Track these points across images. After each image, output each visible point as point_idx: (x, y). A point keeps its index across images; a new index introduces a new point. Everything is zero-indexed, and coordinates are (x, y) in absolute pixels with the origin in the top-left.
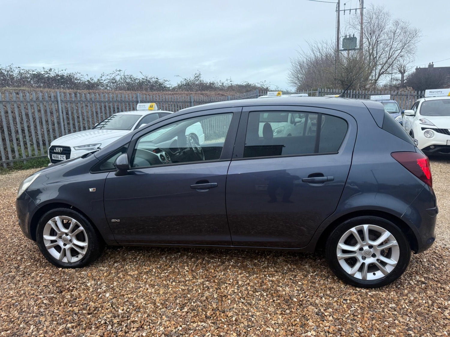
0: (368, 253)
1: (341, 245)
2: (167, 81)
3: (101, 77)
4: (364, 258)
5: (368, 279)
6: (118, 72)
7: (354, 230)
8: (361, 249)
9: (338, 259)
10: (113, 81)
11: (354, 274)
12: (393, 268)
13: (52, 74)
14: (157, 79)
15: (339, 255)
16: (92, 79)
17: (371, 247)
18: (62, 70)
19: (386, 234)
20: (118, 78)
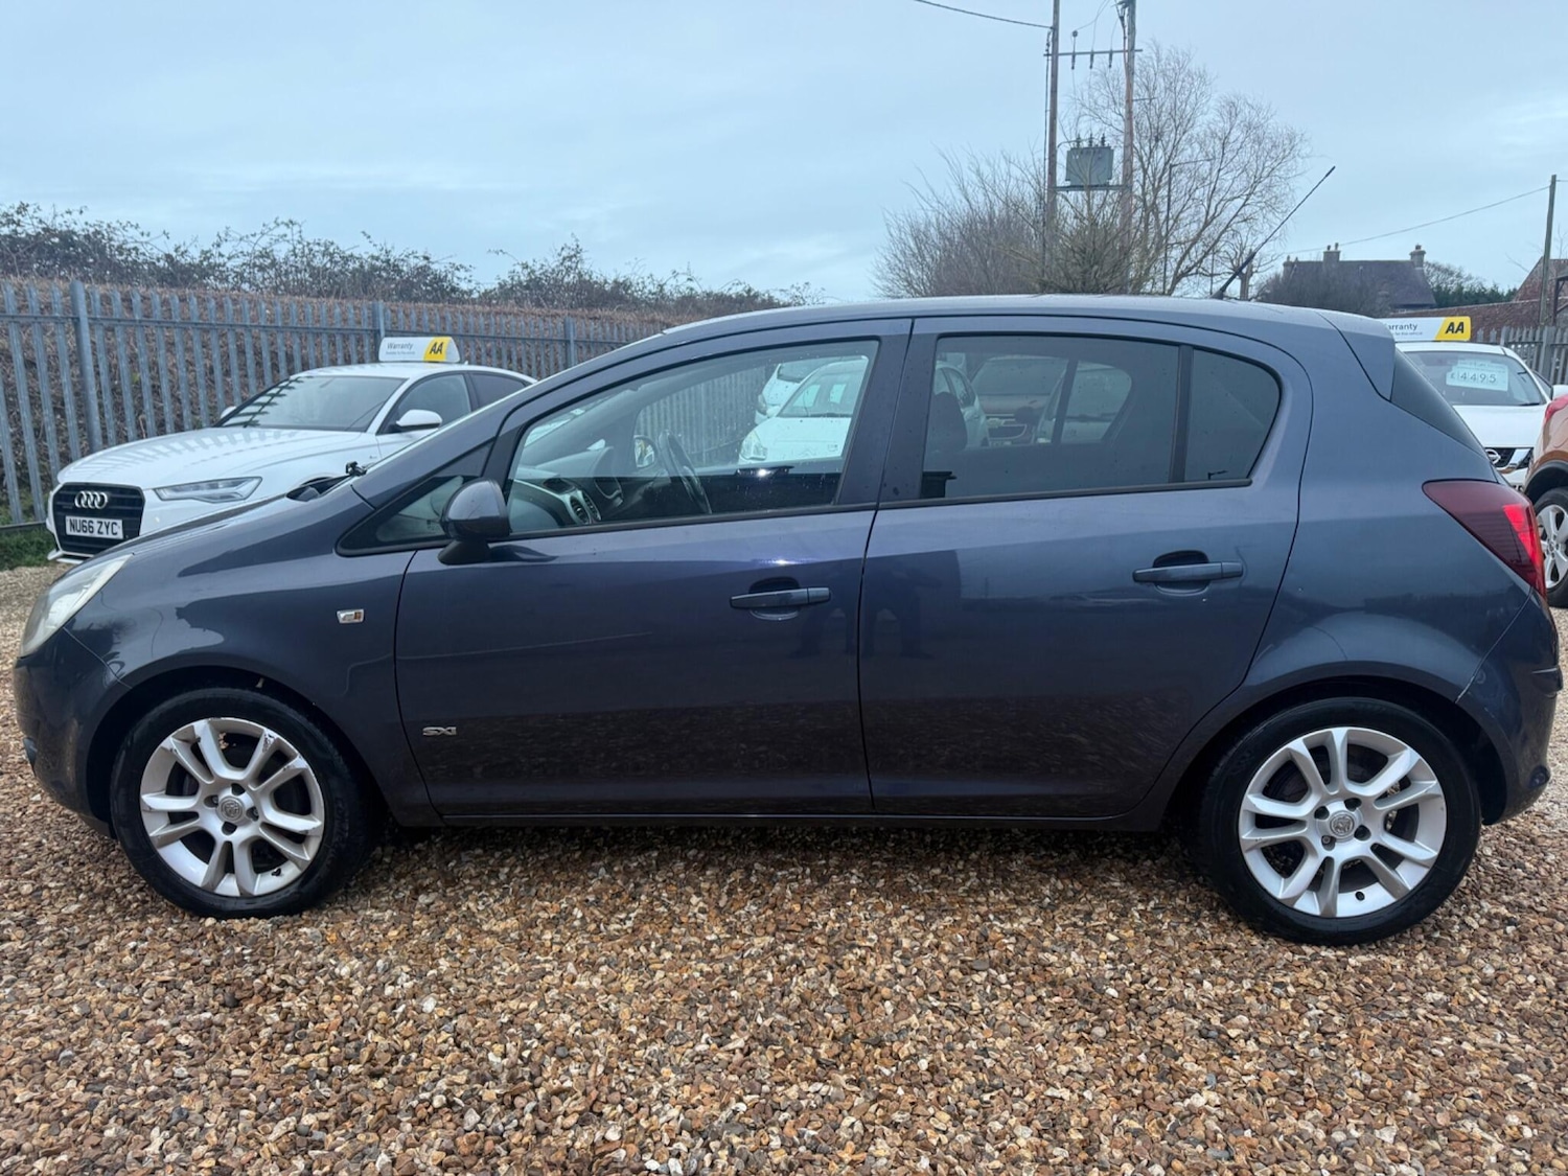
0: (1342, 825)
1: (1257, 802)
2: (462, 267)
3: (219, 246)
4: (1329, 842)
5: (1340, 914)
6: (283, 230)
7: (1298, 745)
8: (1321, 812)
9: (1243, 848)
10: (264, 260)
11: (1295, 899)
12: (1425, 871)
13: (29, 227)
14: (426, 258)
15: (1247, 834)
16: (182, 249)
17: (1353, 802)
18: (69, 212)
19: (1405, 760)
20: (281, 251)
